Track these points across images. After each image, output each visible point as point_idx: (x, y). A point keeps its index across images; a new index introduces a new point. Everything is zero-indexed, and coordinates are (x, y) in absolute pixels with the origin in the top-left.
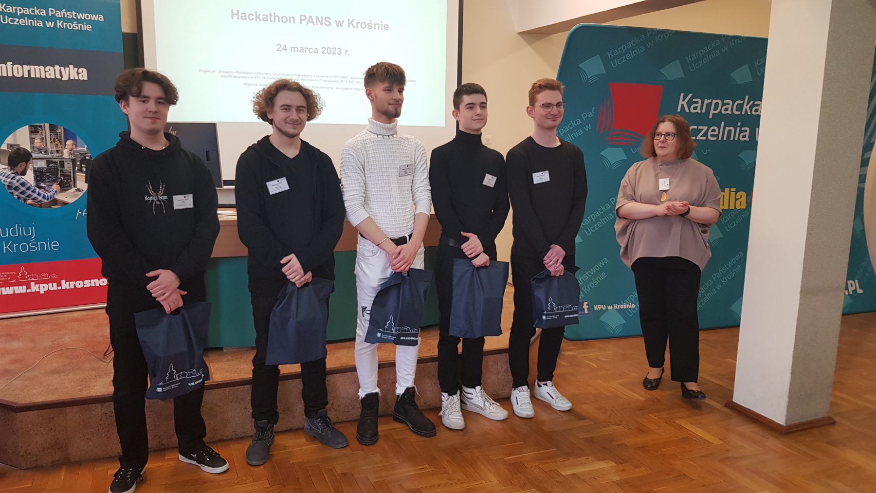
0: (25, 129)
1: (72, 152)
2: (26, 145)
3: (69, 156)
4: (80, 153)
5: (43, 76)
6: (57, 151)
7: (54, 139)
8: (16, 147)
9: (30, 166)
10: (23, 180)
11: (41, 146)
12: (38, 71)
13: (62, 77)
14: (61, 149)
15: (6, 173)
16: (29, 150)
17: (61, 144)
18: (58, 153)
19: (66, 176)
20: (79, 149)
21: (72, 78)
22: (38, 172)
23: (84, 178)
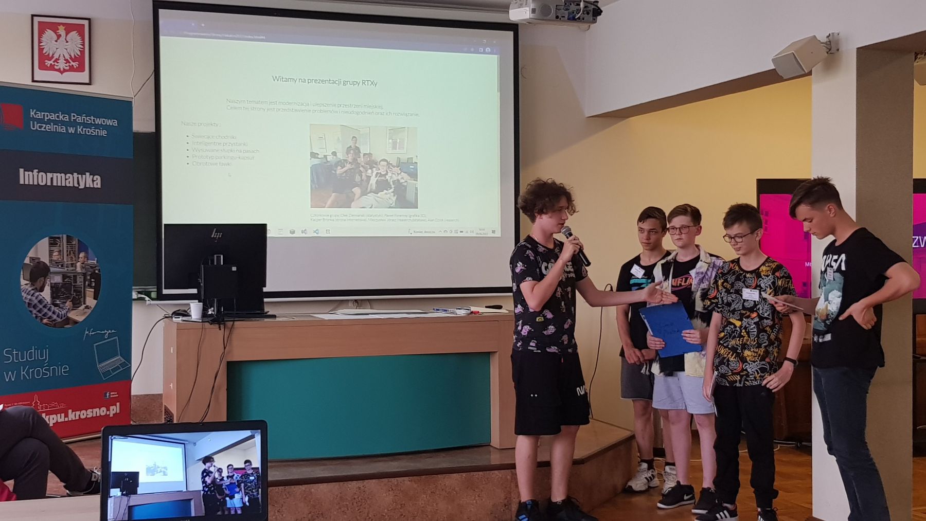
0: (45, 241)
2: (45, 259)
3: (81, 270)
4: (91, 267)
5: (63, 185)
6: (72, 264)
7: (70, 252)
8: (37, 261)
10: (41, 297)
11: (58, 259)
12: (59, 179)
13: (79, 186)
14: (75, 262)
15: (27, 289)
16: (48, 264)
17: (75, 257)
19: (78, 292)
21: (87, 186)
22: (55, 289)
23: (92, 294)
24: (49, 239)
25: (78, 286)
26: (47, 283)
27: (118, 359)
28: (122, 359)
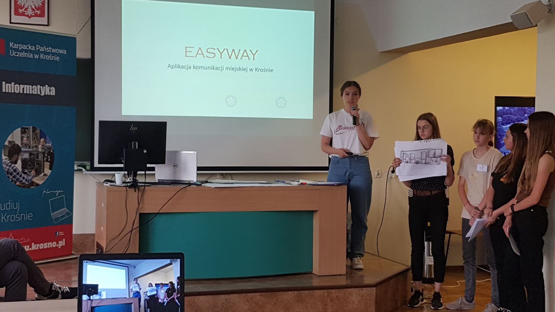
0: (19, 130)
1: (43, 147)
3: (42, 150)
4: (48, 148)
6: (36, 146)
7: (34, 137)
8: (13, 143)
9: (20, 158)
10: (15, 168)
11: (27, 142)
12: (28, 89)
13: (41, 93)
15: (6, 162)
16: (20, 145)
17: (38, 141)
18: (36, 147)
19: (39, 164)
20: (47, 145)
21: (46, 94)
22: (24, 162)
23: (49, 166)
24: (21, 129)
25: (39, 161)
26: (19, 158)
27: (65, 210)
28: (67, 210)
